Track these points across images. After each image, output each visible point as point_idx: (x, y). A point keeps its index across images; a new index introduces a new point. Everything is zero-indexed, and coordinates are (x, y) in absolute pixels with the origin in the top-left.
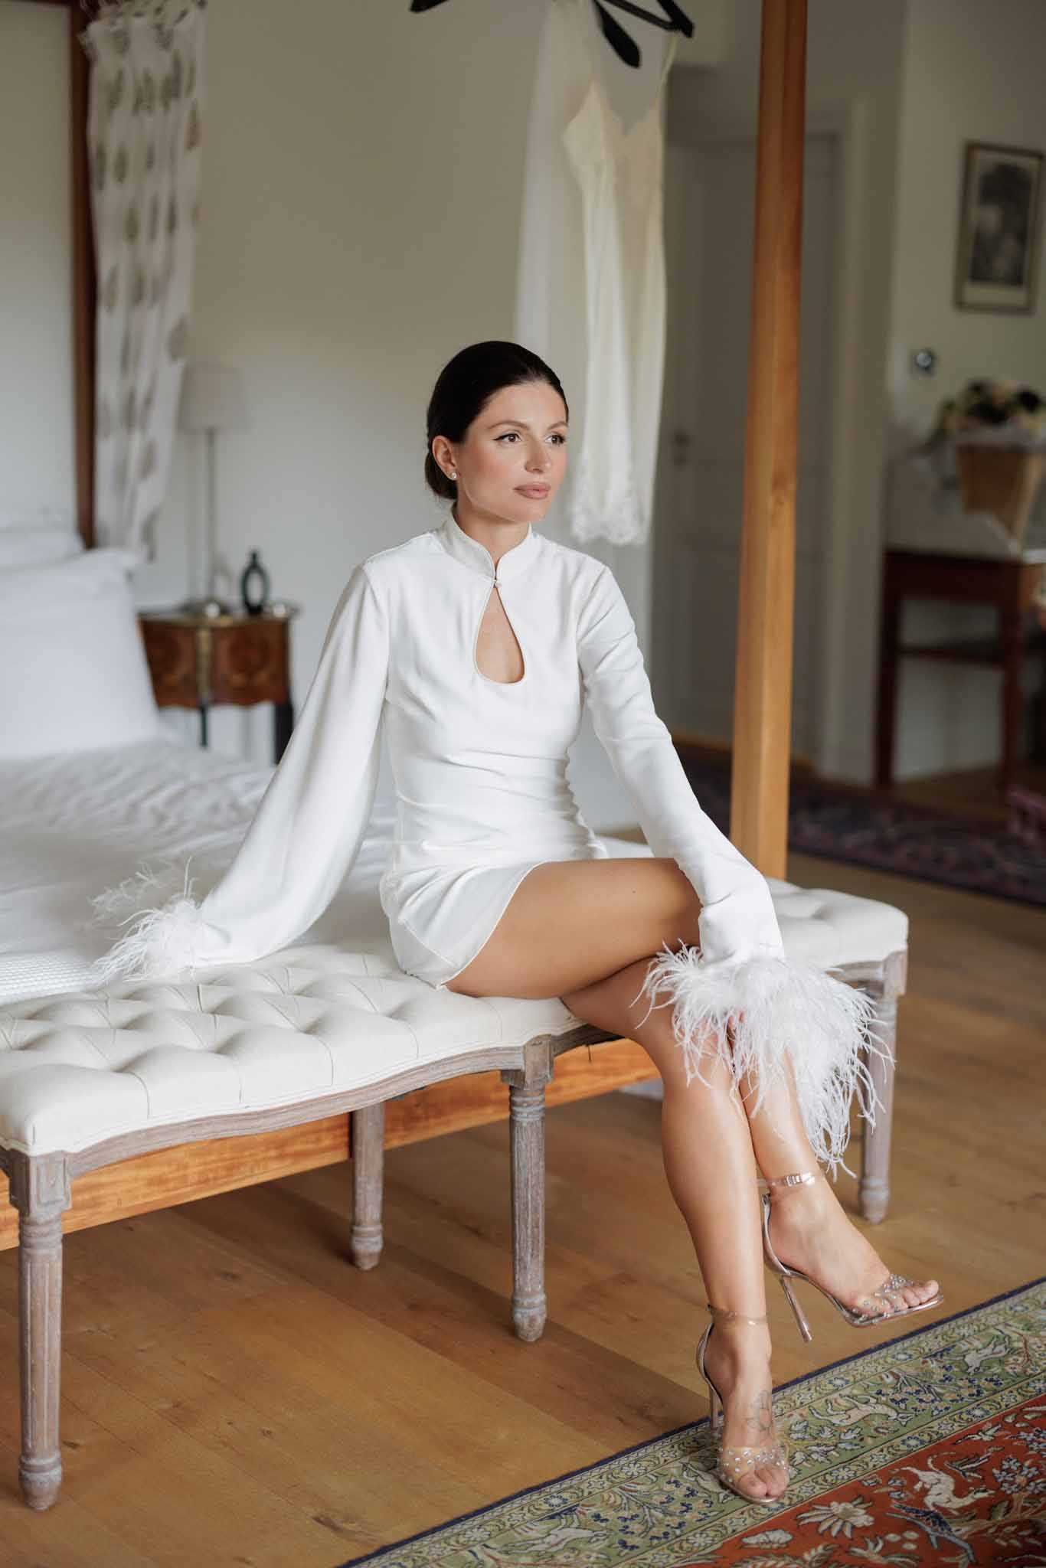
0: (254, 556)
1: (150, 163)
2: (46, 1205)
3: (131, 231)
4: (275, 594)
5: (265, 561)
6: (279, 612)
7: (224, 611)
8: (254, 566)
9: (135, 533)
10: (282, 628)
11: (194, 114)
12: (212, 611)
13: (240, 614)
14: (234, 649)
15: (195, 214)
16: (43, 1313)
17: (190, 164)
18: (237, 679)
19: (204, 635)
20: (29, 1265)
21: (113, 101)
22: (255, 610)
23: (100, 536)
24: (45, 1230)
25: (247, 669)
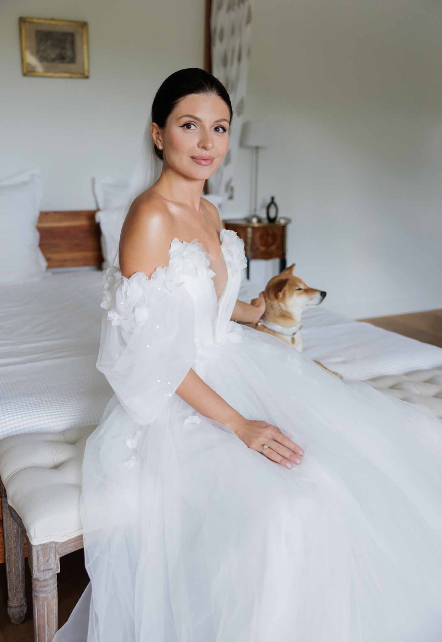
0: (273, 198)
1: (233, 32)
2: (43, 571)
3: (225, 62)
4: (280, 214)
5: (277, 201)
6: (282, 222)
7: (259, 221)
8: (273, 201)
9: (222, 188)
10: (283, 228)
11: (249, 9)
12: (255, 220)
13: (266, 222)
14: (262, 237)
15: (249, 53)
16: (44, 628)
17: (248, 31)
18: (263, 249)
19: (249, 230)
20: (36, 601)
21: (219, 8)
22: (272, 221)
23: (210, 189)
24: (45, 583)
25: (267, 245)
